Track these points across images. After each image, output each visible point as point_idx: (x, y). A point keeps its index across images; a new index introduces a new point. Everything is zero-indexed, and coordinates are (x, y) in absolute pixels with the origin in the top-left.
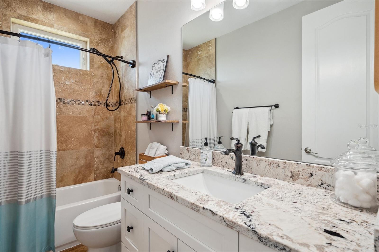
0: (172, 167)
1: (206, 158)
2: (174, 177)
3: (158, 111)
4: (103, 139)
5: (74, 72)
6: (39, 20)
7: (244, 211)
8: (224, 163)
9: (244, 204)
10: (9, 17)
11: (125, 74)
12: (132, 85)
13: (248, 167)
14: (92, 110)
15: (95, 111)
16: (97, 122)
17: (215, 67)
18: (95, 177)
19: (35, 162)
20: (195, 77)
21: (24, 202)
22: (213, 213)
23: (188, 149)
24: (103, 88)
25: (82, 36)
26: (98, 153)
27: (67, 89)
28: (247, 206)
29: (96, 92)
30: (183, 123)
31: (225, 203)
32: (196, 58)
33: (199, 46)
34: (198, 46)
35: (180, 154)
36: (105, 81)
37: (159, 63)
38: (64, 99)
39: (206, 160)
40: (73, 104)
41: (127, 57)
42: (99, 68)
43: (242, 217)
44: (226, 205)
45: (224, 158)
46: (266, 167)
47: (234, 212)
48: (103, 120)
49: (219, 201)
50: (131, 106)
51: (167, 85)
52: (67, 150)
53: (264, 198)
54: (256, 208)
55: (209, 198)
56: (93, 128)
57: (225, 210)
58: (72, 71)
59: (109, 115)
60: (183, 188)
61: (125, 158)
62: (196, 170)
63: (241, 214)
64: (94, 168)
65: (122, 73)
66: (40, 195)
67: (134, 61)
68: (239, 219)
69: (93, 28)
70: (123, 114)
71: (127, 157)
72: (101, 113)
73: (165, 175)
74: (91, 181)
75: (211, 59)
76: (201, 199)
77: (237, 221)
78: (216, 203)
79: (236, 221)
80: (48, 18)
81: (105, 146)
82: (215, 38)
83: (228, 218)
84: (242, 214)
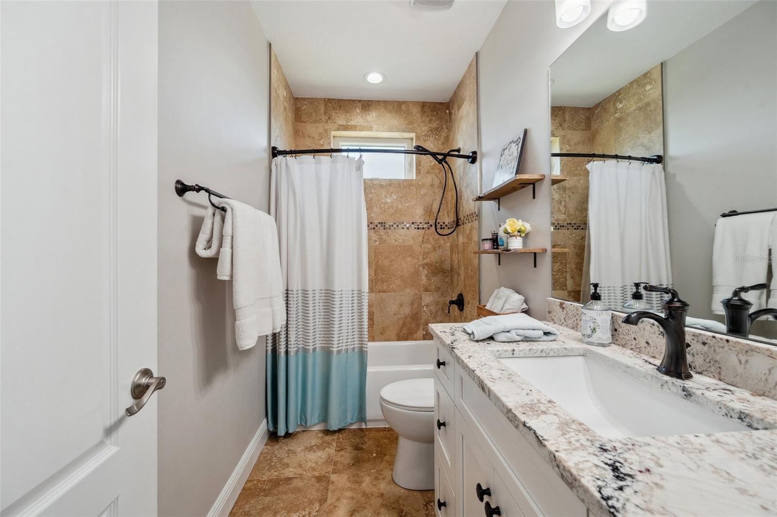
0: (513, 335)
1: (592, 327)
2: (513, 354)
3: (507, 232)
4: (435, 278)
5: (396, 184)
6: (358, 125)
7: (622, 461)
8: (642, 343)
9: (633, 445)
10: (330, 131)
11: (463, 176)
12: (472, 192)
13: (710, 362)
14: (420, 235)
15: (423, 237)
16: (426, 253)
17: (662, 127)
18: (424, 335)
19: (346, 304)
20: (603, 157)
21: (335, 351)
22: (540, 441)
23: (561, 304)
24: (434, 203)
25: (405, 132)
26: (427, 299)
27: (388, 208)
28: (639, 453)
29: (424, 209)
30: (553, 253)
31: (580, 429)
32: (612, 118)
33: (619, 91)
34: (617, 92)
35: (547, 313)
36: (437, 190)
37: (511, 146)
38: (385, 223)
39: (594, 330)
40: (395, 229)
41: (466, 148)
42: (428, 173)
43: (603, 472)
44: (580, 434)
45: (642, 331)
46: (770, 373)
47: (589, 453)
48: (434, 249)
49: (570, 421)
50: (471, 226)
51: (524, 184)
52: (388, 292)
53: (715, 450)
54: (661, 466)
55: (550, 409)
56: (421, 262)
57: (570, 442)
58: (394, 184)
59: (442, 242)
60: (510, 376)
61: (464, 310)
62: (566, 347)
63: (606, 464)
64: (423, 321)
65: (460, 175)
66: (352, 346)
67: (475, 153)
68: (591, 474)
69: (419, 116)
70: (461, 240)
71: (467, 308)
72: (432, 240)
73: (495, 347)
74: (419, 340)
75: (650, 111)
76: (529, 406)
77: (581, 474)
78: (558, 422)
79: (579, 475)
80: (367, 120)
81: (438, 289)
82: (660, 63)
83: (565, 461)
84: (609, 465)
